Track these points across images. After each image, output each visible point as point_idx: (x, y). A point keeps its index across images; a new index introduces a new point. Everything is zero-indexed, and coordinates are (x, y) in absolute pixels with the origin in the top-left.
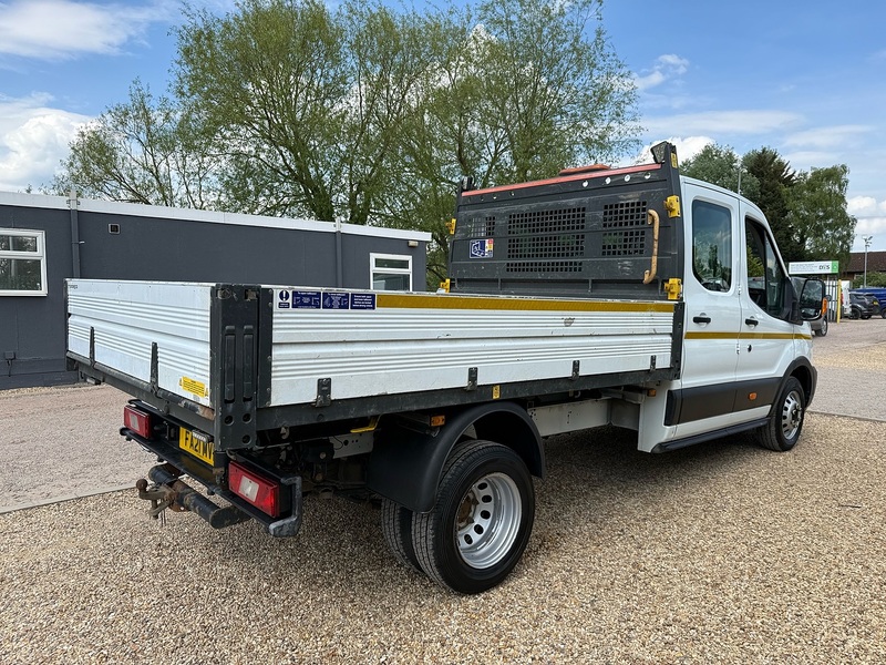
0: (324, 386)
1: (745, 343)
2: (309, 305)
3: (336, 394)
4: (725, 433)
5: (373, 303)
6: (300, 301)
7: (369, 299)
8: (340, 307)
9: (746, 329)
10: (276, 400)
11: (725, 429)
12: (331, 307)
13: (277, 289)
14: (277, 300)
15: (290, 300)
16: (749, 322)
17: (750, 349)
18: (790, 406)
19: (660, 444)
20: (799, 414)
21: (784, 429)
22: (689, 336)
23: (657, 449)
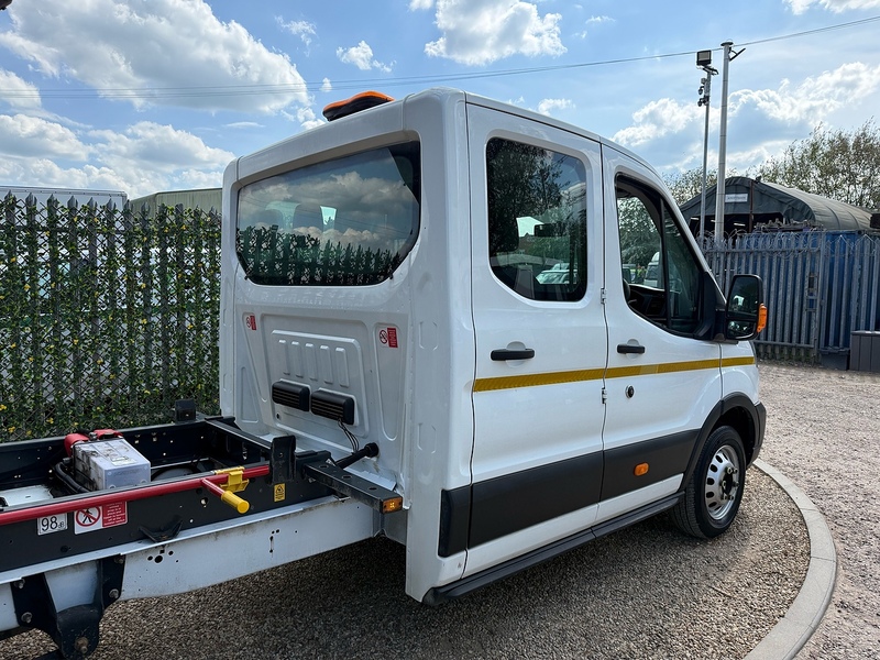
1: (617, 386)
4: (590, 537)
9: (618, 361)
11: (592, 529)
16: (622, 349)
17: (630, 393)
18: (721, 466)
19: (435, 591)
20: (735, 478)
21: (708, 501)
22: (481, 385)
23: (430, 599)
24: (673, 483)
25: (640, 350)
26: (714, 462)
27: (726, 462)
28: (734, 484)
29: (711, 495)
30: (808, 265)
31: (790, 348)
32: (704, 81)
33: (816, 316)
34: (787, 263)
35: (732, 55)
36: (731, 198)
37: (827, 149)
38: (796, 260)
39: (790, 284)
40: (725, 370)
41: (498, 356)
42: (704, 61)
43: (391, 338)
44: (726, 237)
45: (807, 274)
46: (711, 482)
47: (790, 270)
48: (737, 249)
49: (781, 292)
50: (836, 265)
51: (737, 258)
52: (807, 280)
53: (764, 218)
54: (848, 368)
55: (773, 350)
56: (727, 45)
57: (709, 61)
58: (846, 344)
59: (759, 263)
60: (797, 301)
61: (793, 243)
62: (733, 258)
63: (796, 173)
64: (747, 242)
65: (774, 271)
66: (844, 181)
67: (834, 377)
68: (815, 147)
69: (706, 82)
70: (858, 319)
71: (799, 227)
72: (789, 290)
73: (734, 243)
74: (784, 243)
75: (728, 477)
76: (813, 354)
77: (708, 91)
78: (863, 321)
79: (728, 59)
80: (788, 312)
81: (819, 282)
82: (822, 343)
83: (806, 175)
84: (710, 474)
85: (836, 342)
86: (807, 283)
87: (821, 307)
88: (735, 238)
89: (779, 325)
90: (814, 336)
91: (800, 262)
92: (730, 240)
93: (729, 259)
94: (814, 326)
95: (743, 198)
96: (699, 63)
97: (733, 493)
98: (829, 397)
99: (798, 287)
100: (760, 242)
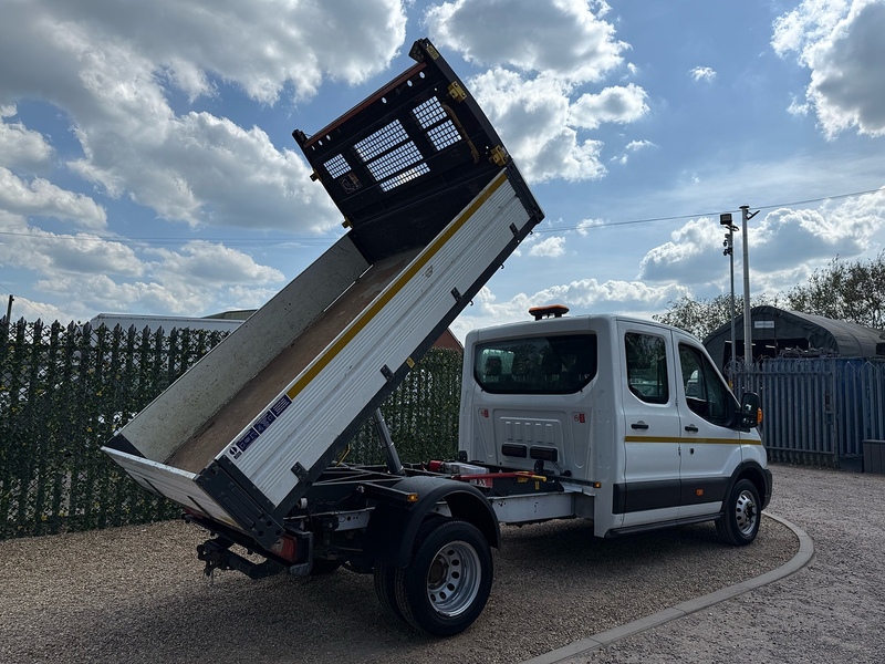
0: (297, 469)
1: (686, 447)
2: (251, 440)
3: (307, 466)
4: (675, 524)
5: (288, 400)
6: (244, 444)
7: (284, 401)
8: (270, 423)
9: (685, 435)
10: (276, 503)
11: (676, 520)
12: (265, 428)
13: (225, 451)
14: (231, 457)
15: (239, 450)
16: (687, 429)
17: (692, 451)
18: (744, 502)
19: (611, 531)
20: (754, 510)
21: (739, 522)
22: (628, 439)
23: (609, 535)
24: (716, 506)
25: (696, 430)
26: (740, 499)
27: (747, 500)
28: (754, 513)
29: (739, 518)
30: (823, 385)
31: (815, 455)
32: (727, 236)
33: (834, 428)
34: (806, 384)
35: (749, 216)
36: (759, 325)
37: (849, 276)
38: (813, 382)
39: (810, 400)
40: (743, 446)
41: (634, 426)
42: (726, 220)
43: (582, 418)
44: (754, 362)
45: (823, 392)
46: (739, 510)
47: (809, 390)
48: (764, 372)
49: (803, 408)
50: (847, 385)
51: (764, 379)
52: (823, 397)
53: (793, 343)
54: (863, 472)
55: (801, 457)
56: (745, 209)
57: (731, 221)
58: (861, 451)
59: (783, 384)
60: (817, 415)
61: (809, 368)
62: (761, 378)
63: (822, 298)
64: (772, 365)
65: (796, 390)
66: (869, 306)
67: (849, 477)
68: (837, 277)
69: (729, 237)
70: (869, 431)
71: (816, 354)
72: (810, 406)
73: (761, 367)
74: (802, 368)
75: (749, 508)
76: (835, 459)
77: (731, 244)
78: (873, 432)
79: (746, 219)
80: (810, 424)
81: (833, 399)
82: (842, 451)
83: (833, 300)
84: (738, 506)
85: (853, 451)
86: (824, 400)
87: (837, 420)
88: (761, 362)
89: (804, 435)
90: (834, 444)
91: (816, 383)
92: (758, 364)
93: (758, 380)
94: (834, 436)
95: (770, 324)
96: (722, 223)
97: (754, 519)
98: (841, 488)
99: (817, 403)
100: (783, 366)
